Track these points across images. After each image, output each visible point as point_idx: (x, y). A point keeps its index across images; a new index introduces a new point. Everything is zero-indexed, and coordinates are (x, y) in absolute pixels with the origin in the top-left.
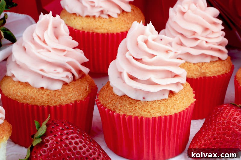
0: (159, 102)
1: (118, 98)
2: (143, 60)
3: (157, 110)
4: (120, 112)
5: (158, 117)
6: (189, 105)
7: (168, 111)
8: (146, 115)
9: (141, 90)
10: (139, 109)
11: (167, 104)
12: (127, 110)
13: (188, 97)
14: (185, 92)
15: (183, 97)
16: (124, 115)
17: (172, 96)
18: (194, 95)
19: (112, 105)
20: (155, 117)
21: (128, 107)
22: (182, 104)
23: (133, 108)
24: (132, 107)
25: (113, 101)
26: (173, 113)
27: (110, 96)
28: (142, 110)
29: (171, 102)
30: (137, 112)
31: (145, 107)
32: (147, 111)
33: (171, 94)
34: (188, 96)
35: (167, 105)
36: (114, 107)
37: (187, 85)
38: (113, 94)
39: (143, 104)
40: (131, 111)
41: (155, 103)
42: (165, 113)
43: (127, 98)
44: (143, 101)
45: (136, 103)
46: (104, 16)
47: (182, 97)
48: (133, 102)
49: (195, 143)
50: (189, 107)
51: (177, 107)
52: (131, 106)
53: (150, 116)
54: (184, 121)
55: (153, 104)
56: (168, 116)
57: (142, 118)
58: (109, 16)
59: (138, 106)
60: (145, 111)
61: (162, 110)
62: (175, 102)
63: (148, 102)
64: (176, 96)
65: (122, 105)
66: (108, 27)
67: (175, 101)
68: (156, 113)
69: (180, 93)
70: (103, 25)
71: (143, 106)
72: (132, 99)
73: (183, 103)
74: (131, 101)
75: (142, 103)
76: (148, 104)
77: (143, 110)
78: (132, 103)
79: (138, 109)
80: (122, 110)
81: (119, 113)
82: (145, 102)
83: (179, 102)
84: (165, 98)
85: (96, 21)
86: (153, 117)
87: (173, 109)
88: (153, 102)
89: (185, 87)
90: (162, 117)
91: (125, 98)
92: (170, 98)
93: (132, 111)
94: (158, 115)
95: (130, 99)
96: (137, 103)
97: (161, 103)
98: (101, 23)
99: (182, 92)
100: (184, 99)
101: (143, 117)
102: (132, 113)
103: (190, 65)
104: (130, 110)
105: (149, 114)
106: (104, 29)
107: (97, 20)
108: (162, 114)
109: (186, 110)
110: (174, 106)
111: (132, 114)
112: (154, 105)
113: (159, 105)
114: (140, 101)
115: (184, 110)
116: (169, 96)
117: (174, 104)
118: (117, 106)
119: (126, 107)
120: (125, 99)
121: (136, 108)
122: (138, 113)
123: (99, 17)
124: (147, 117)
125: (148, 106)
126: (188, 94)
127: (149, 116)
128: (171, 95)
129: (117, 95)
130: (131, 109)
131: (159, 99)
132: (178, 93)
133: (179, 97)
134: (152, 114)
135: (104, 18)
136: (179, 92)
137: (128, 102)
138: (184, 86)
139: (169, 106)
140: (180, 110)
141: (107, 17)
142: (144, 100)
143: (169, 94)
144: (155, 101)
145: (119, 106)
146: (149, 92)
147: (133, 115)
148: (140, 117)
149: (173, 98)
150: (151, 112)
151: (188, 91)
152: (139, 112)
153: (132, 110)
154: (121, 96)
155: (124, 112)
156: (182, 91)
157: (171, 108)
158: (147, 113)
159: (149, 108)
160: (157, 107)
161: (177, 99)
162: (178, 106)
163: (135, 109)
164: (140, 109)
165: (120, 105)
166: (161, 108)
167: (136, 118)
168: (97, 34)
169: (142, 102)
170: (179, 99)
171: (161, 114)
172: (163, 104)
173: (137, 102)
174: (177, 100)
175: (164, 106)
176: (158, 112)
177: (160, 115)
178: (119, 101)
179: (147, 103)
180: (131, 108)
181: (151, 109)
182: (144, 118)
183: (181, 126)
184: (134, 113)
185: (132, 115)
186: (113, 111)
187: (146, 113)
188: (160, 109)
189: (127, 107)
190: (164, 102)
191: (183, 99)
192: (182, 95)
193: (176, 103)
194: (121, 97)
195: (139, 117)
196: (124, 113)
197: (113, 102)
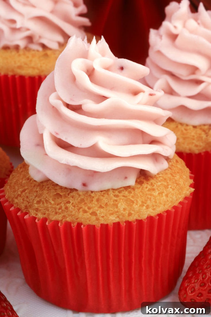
0: (117, 193)
1: (34, 186)
2: (84, 107)
3: (111, 209)
4: (37, 214)
5: (114, 223)
6: (181, 200)
7: (134, 211)
8: (88, 219)
9: (76, 167)
10: (74, 206)
11: (133, 197)
12: (50, 210)
13: (178, 184)
14: (171, 174)
15: (167, 183)
16: (45, 220)
17: (145, 181)
18: (191, 181)
19: (23, 200)
20: (105, 223)
21: (53, 202)
22: (164, 197)
23: (62, 205)
24: (61, 203)
25: (26, 191)
26: (144, 216)
27: (22, 182)
28: (79, 210)
29: (141, 194)
30: (69, 213)
31: (85, 203)
32: (91, 211)
33: (143, 177)
34: (177, 182)
35: (132, 199)
36: (26, 203)
37: (177, 161)
38: (28, 179)
39: (82, 197)
40: (57, 210)
41: (108, 194)
42: (127, 215)
43: (53, 185)
44: (83, 191)
45: (68, 194)
46: (34, 47)
47: (165, 184)
48: (62, 194)
49: (192, 277)
50: (180, 203)
51: (154, 204)
52: (59, 200)
53: (97, 222)
54: (170, 233)
55: (103, 196)
56: (134, 222)
57: (79, 225)
58: (44, 46)
59: (71, 202)
60: (85, 212)
61: (122, 209)
62: (149, 192)
63: (92, 192)
64: (152, 181)
65: (41, 200)
66: (39, 65)
67: (149, 190)
68: (108, 215)
69: (161, 175)
70: (31, 61)
71: (83, 200)
72: (61, 188)
73: (167, 196)
74: (59, 191)
75: (79, 195)
76: (93, 197)
77: (81, 210)
78: (61, 196)
79: (71, 206)
80: (40, 208)
81: (34, 216)
82: (87, 192)
83: (159, 193)
84: (128, 185)
85: (19, 55)
86: (102, 225)
87: (144, 207)
88: (103, 193)
89: (172, 165)
90: (121, 224)
91: (47, 185)
92: (139, 186)
93: (60, 211)
94: (112, 219)
95: (58, 188)
96: (71, 194)
97: (119, 194)
98: (28, 57)
99: (166, 174)
100: (169, 188)
101: (81, 224)
102: (60, 215)
103: (186, 130)
104: (55, 209)
105: (94, 218)
106: (33, 68)
107: (21, 52)
108: (121, 217)
109: (174, 210)
110: (146, 200)
111: (59, 217)
112: (105, 200)
113: (115, 198)
114: (76, 190)
115: (170, 209)
116: (136, 181)
117: (148, 198)
118: (31, 201)
119: (49, 204)
120: (48, 188)
121: (68, 205)
122: (72, 216)
123: (26, 48)
124: (90, 223)
125: (92, 200)
126: (178, 177)
127: (93, 221)
128: (142, 180)
129: (35, 181)
130: (58, 207)
131: (116, 187)
132: (158, 176)
133: (159, 184)
134: (101, 218)
135: (34, 50)
136: (158, 174)
137: (53, 193)
138: (171, 163)
139: (137, 202)
140: (161, 209)
141: (40, 49)
142: (84, 189)
143: (138, 178)
144: (108, 190)
145: (35, 202)
146: (95, 172)
147: (62, 220)
148: (76, 224)
149: (145, 185)
150: (98, 212)
151: (178, 173)
152: (73, 213)
153: (59, 209)
154: (42, 182)
155: (45, 214)
156: (167, 171)
157: (140, 206)
158: (90, 215)
159: (94, 206)
160: (112, 203)
161: (155, 187)
162: (156, 202)
163: (66, 208)
164: (76, 208)
165: (37, 199)
166: (119, 205)
167: (68, 225)
168: (22, 77)
169: (81, 193)
170: (159, 186)
171: (118, 217)
172: (124, 196)
173: (71, 192)
174: (154, 190)
175: (126, 201)
176: (112, 214)
177: (117, 220)
178: (37, 192)
179: (90, 195)
180: (58, 205)
181: (99, 208)
182: (84, 226)
183: (162, 243)
184: (64, 216)
185: (60, 219)
186: (24, 211)
187: (87, 215)
188: (117, 207)
189: (51, 204)
190: (126, 193)
191: (166, 187)
192: (165, 179)
193: (151, 195)
194: (42, 184)
195: (74, 223)
196: (44, 216)
197: (26, 193)
